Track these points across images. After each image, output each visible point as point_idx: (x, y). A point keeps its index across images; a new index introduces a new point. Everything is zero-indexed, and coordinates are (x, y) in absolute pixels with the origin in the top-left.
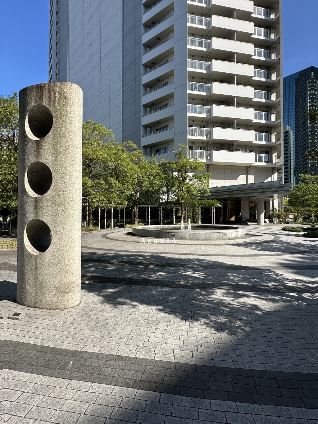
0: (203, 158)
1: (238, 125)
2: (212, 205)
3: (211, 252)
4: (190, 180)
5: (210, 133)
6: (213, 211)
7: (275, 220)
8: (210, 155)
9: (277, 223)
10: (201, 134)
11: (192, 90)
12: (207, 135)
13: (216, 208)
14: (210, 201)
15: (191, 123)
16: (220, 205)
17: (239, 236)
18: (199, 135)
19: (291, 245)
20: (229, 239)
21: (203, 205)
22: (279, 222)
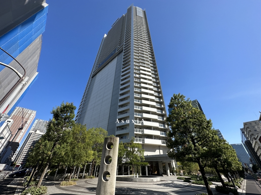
0: (141, 142)
1: (153, 128)
2: (146, 165)
3: (148, 187)
4: (136, 152)
5: (143, 131)
6: (147, 168)
7: (175, 173)
8: (144, 140)
9: (176, 175)
10: (139, 131)
11: (136, 115)
12: (142, 132)
13: (148, 166)
14: (145, 163)
15: (136, 127)
16: (149, 165)
17: (158, 181)
18: (139, 132)
19: (177, 185)
20: (154, 182)
21: (142, 165)
22: (177, 175)
